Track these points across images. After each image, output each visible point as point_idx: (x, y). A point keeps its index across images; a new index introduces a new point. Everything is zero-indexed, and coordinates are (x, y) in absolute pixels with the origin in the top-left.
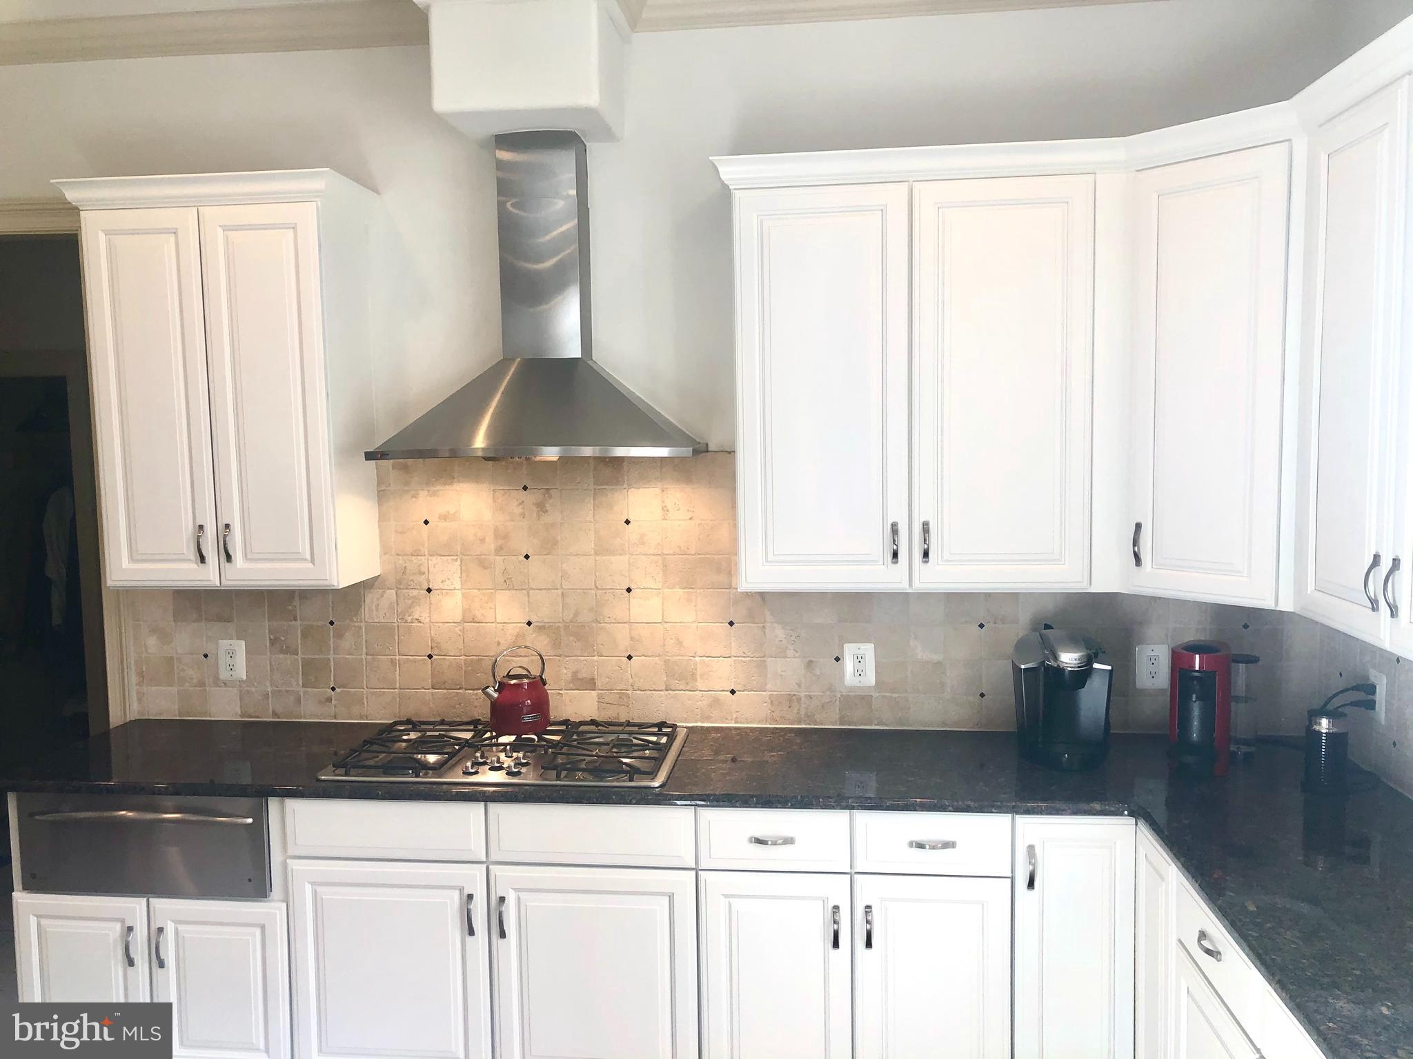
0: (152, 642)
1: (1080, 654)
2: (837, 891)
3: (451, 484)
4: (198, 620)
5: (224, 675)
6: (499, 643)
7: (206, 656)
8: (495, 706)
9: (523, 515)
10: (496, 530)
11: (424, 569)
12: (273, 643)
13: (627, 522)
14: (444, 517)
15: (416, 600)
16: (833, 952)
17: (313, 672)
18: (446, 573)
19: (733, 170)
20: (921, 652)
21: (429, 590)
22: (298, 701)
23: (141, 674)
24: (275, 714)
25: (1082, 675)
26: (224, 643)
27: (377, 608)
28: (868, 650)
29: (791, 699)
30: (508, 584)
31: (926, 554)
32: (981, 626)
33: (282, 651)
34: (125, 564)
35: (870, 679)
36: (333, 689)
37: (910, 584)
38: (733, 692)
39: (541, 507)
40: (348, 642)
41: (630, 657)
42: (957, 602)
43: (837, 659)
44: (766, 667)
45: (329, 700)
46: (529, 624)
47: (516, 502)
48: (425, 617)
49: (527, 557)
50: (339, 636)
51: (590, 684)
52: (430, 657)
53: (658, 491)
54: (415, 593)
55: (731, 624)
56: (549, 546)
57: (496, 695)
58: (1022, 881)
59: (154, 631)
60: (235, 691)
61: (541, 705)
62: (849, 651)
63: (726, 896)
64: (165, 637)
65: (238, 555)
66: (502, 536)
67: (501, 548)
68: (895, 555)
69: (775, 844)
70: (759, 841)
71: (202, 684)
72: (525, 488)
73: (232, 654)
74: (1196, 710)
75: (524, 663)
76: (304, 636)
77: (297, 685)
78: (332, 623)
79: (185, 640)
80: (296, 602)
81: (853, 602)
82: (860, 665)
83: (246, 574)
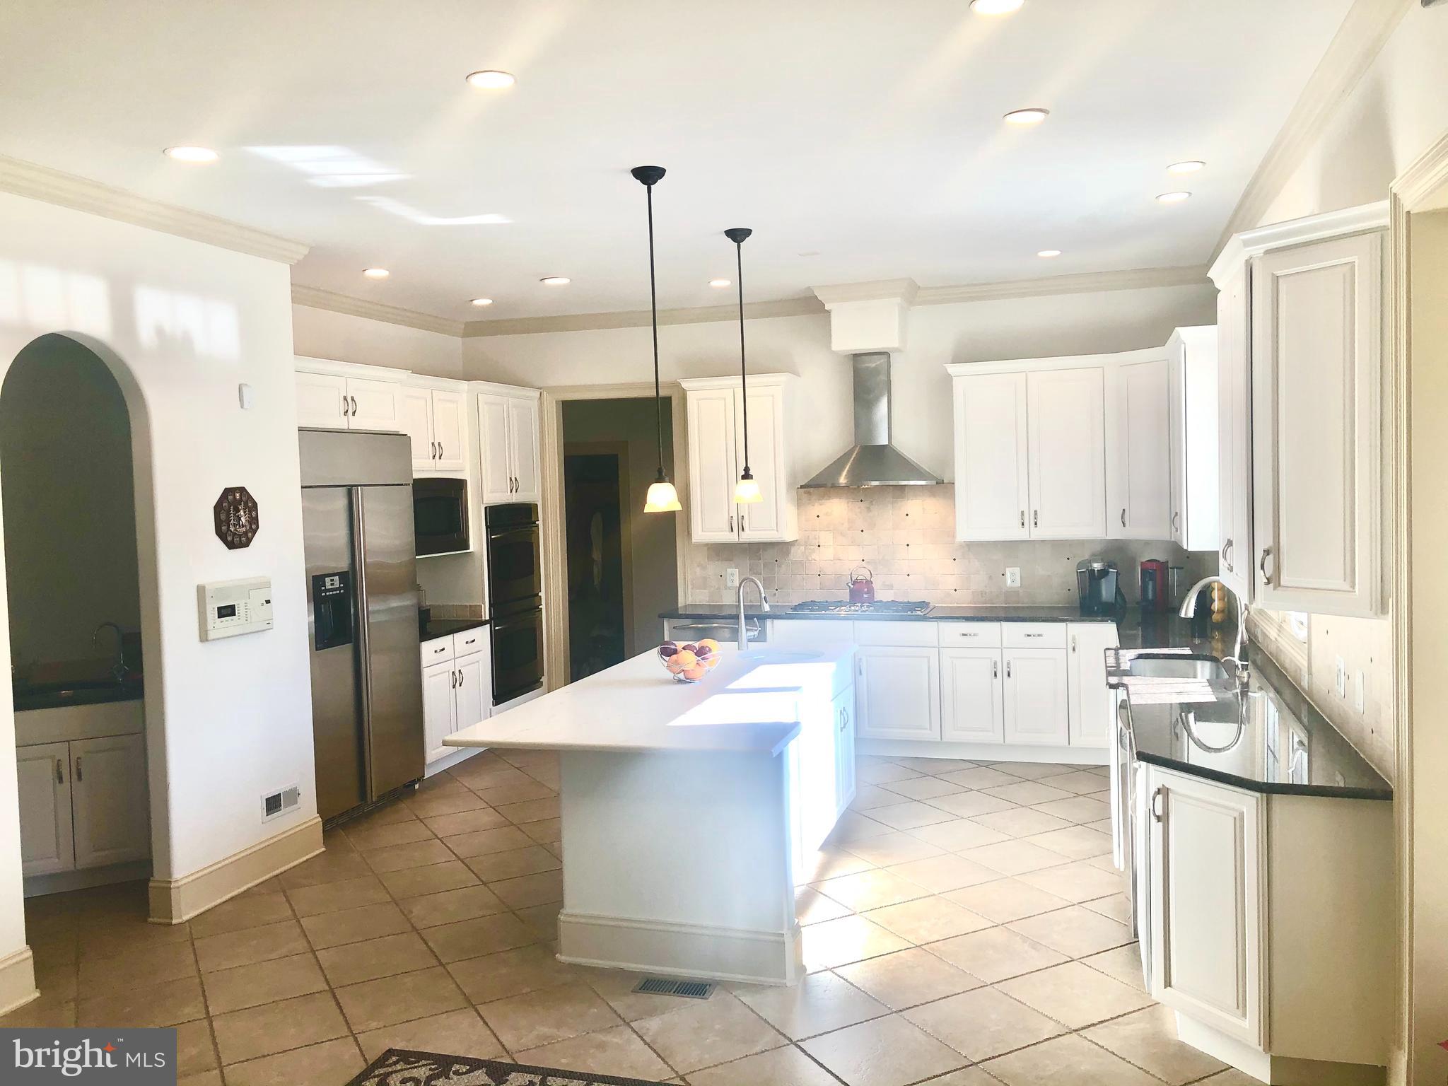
0: (698, 570)
1: (1101, 565)
2: (996, 656)
3: (829, 499)
4: (718, 561)
5: (729, 584)
6: (850, 569)
7: (721, 576)
8: (851, 591)
9: (860, 513)
10: (849, 519)
11: (817, 537)
12: (750, 570)
13: (907, 515)
14: (827, 514)
15: (813, 551)
16: (995, 680)
17: (768, 583)
18: (826, 538)
19: (953, 369)
20: (1040, 570)
21: (819, 546)
23: (692, 584)
24: (751, 602)
25: (1104, 573)
26: (729, 571)
27: (796, 553)
28: (1017, 570)
29: (982, 593)
30: (854, 543)
31: (1036, 524)
32: (1068, 559)
33: (754, 574)
34: (700, 533)
35: (1018, 583)
36: (777, 590)
37: (1032, 535)
38: (956, 590)
39: (869, 509)
40: (784, 567)
41: (908, 575)
42: (1058, 546)
43: (1003, 575)
44: (970, 579)
45: (775, 594)
46: (863, 560)
47: (856, 506)
48: (817, 558)
49: (862, 531)
50: (780, 566)
51: (891, 587)
52: (819, 575)
53: (921, 502)
54: (812, 547)
55: (954, 559)
56: (873, 525)
57: (852, 586)
58: (1070, 649)
59: (698, 566)
60: (734, 592)
61: (871, 591)
62: (1008, 571)
63: (951, 658)
64: (704, 568)
65: (747, 528)
66: (852, 522)
67: (851, 527)
68: (1023, 524)
69: (970, 635)
70: (963, 635)
71: (719, 588)
72: (861, 501)
73: (732, 575)
74: (1150, 587)
75: (863, 574)
76: (765, 566)
78: (776, 561)
79: (713, 568)
80: (761, 552)
81: (1010, 547)
82: (1013, 578)
83: (749, 536)
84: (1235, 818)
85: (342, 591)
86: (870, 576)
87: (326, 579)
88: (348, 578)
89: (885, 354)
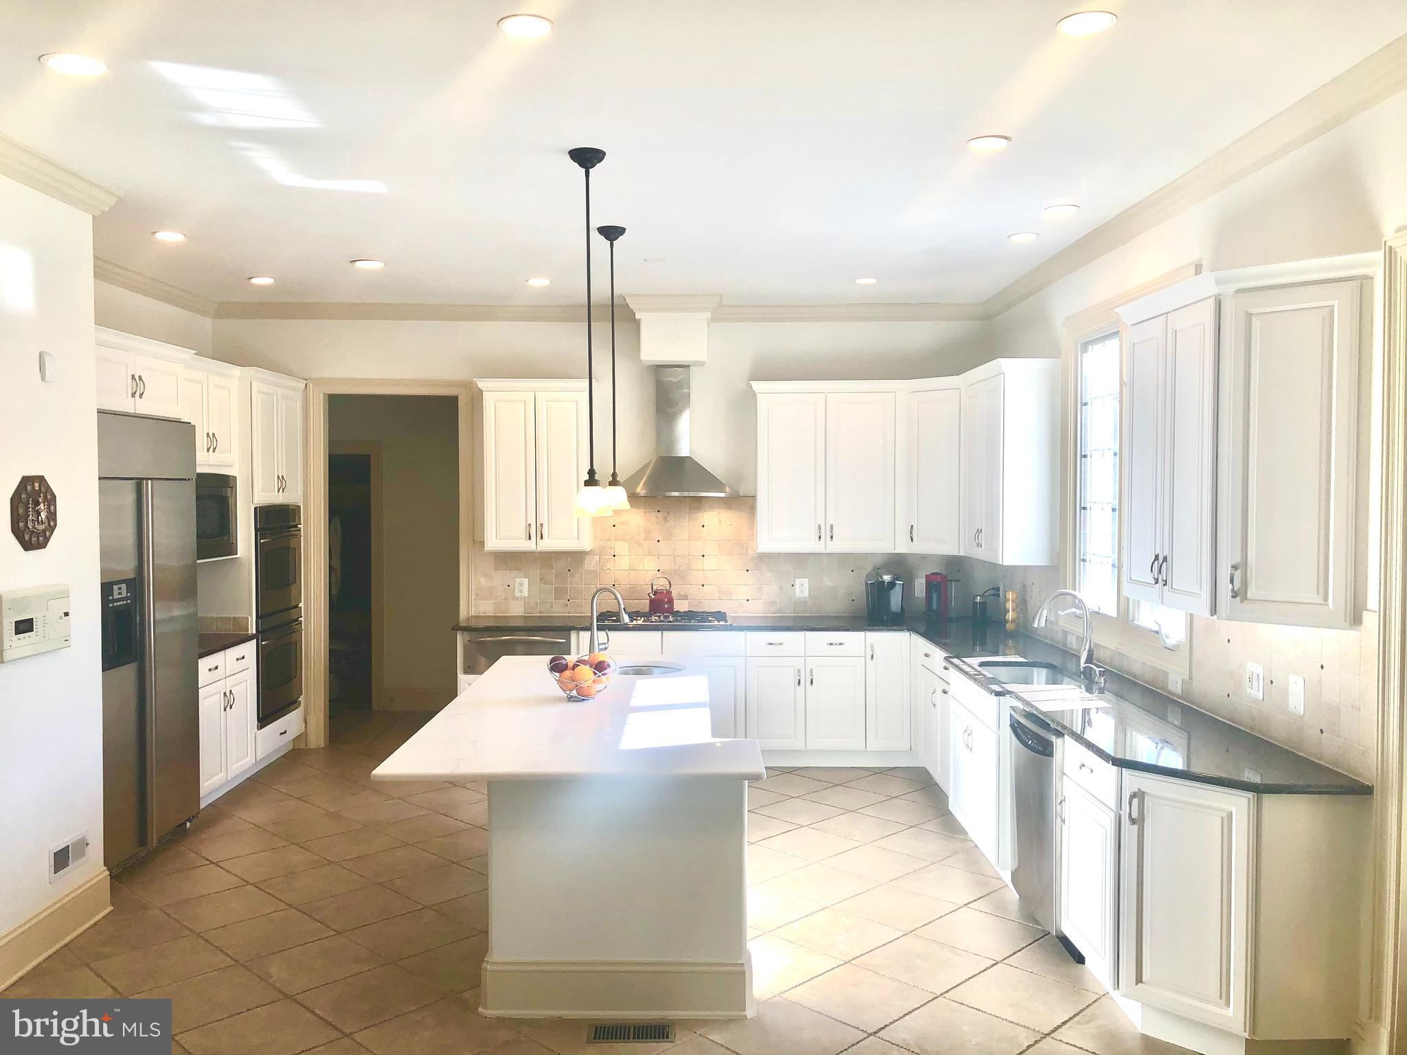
0: (483, 580)
1: (889, 576)
2: (797, 663)
4: (506, 570)
5: (517, 594)
6: (645, 579)
7: (509, 586)
8: (652, 601)
9: (657, 523)
10: (645, 530)
11: (613, 547)
12: (541, 579)
13: (703, 526)
14: (623, 523)
15: (608, 560)
16: (798, 688)
17: (559, 593)
18: (622, 548)
19: (757, 386)
20: (828, 582)
21: (614, 556)
22: (552, 606)
23: (477, 595)
24: (540, 612)
25: (892, 585)
26: (518, 580)
27: (590, 564)
28: (806, 581)
29: (773, 603)
30: (650, 553)
31: (832, 537)
32: (853, 571)
33: (545, 583)
34: (494, 540)
35: (806, 594)
36: (569, 600)
37: (826, 548)
38: (748, 600)
39: (665, 519)
40: (577, 577)
41: (703, 585)
42: (844, 559)
43: (793, 586)
44: (762, 589)
45: (566, 605)
46: (659, 571)
47: (653, 516)
48: (612, 568)
49: (659, 541)
50: (572, 576)
51: (685, 597)
52: (613, 585)
53: (717, 513)
54: (607, 557)
55: (748, 570)
56: (669, 536)
57: (653, 597)
58: (869, 657)
59: (483, 575)
60: (521, 603)
61: (671, 602)
62: (798, 582)
63: (757, 666)
64: (489, 578)
65: (545, 536)
66: (648, 532)
67: (647, 537)
68: (820, 537)
69: (776, 644)
70: (770, 644)
71: (506, 599)
72: (659, 511)
73: (521, 585)
74: (935, 596)
75: (661, 584)
76: (556, 576)
77: (551, 598)
78: (569, 571)
79: (499, 578)
80: (553, 561)
81: (800, 560)
82: (802, 588)
83: (547, 545)
84: (1222, 818)
85: (129, 601)
86: (669, 586)
87: (114, 586)
88: (136, 584)
89: (686, 367)
